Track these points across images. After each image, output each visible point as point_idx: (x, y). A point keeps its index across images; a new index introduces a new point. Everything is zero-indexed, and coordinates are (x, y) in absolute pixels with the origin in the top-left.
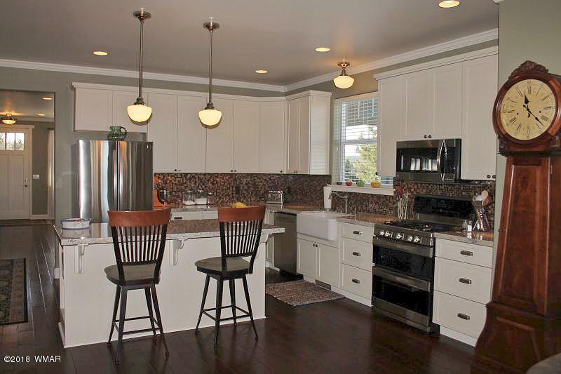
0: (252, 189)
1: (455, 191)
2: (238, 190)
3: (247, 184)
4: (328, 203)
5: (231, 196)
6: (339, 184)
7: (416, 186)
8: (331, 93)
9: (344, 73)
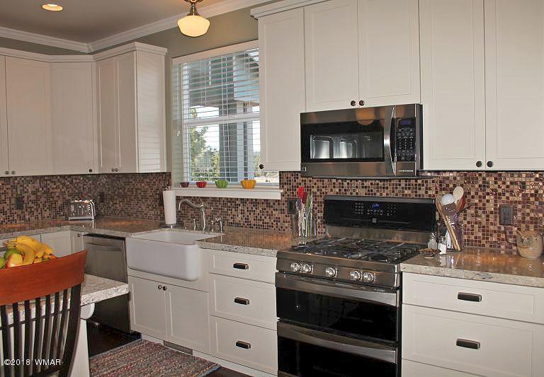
0: (43, 200)
1: (390, 188)
2: (20, 203)
3: (33, 193)
4: (171, 216)
5: (8, 214)
6: (185, 185)
7: (320, 184)
8: (165, 50)
9: (193, 12)
